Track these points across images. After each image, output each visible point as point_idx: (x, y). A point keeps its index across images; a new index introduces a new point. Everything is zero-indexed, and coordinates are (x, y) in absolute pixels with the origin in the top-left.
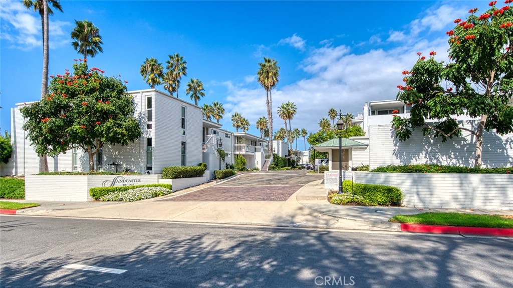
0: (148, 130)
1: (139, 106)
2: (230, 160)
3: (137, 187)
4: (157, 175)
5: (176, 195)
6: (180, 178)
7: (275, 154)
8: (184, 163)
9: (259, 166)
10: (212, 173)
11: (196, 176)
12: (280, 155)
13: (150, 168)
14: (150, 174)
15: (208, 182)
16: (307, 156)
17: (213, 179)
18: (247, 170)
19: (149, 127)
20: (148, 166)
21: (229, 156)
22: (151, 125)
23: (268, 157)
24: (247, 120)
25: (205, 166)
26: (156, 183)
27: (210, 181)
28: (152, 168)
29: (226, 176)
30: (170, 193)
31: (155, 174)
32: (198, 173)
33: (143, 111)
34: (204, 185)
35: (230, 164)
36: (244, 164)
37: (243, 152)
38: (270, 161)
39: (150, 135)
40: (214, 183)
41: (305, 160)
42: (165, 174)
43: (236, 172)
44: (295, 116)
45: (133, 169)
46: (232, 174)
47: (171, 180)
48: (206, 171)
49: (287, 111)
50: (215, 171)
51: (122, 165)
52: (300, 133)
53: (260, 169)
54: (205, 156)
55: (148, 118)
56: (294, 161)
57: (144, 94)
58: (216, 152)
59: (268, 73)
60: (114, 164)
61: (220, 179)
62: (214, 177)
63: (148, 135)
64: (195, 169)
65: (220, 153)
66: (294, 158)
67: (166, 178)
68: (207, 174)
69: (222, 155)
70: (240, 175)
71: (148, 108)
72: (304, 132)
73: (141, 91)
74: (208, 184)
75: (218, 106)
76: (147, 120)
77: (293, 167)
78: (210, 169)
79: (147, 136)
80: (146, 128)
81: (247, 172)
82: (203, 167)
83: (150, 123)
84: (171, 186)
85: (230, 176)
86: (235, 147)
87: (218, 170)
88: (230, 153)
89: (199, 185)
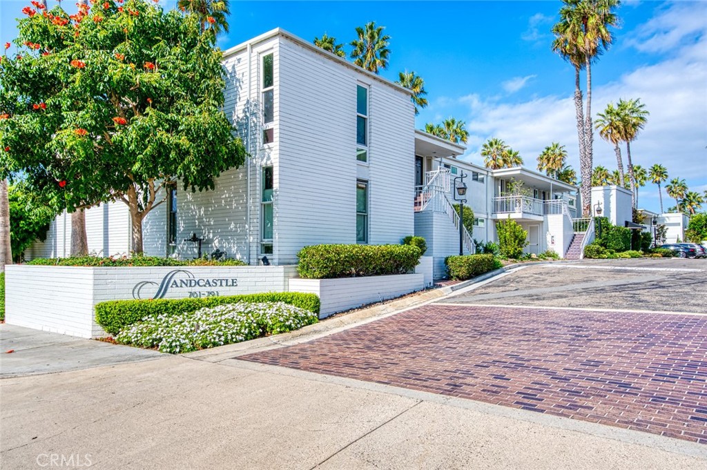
0: (266, 146)
1: (245, 86)
2: (484, 233)
3: (222, 302)
4: (281, 268)
5: (327, 329)
6: (350, 275)
7: (602, 218)
8: (363, 236)
9: (558, 248)
10: (440, 262)
11: (397, 273)
12: (613, 221)
13: (268, 249)
14: (268, 264)
15: (428, 289)
16: (679, 224)
17: (442, 280)
18: (529, 257)
19: (268, 136)
20: (266, 241)
21: (480, 224)
22: (271, 130)
23: (581, 226)
24: (517, 153)
25: (421, 244)
26: (279, 290)
27: (435, 286)
28: (274, 249)
29: (477, 271)
30: (310, 323)
31: (280, 264)
32: (400, 264)
33: (254, 95)
34: (416, 298)
35: (485, 243)
36: (521, 241)
37: (517, 215)
38: (587, 235)
39: (269, 158)
40: (446, 290)
41: (674, 234)
42: (305, 265)
43: (502, 262)
44: (641, 132)
45: (234, 250)
46: (493, 267)
47: (317, 282)
48: (422, 259)
49: (623, 120)
50: (447, 259)
51: (212, 241)
52: (647, 176)
53: (561, 255)
54: (421, 221)
55: (265, 115)
56: (647, 237)
57: (256, 50)
58: (450, 210)
59: (585, 19)
60: (195, 239)
61: (462, 279)
62: (445, 274)
63: (265, 161)
64: (391, 253)
65: (461, 214)
66: (648, 229)
67: (306, 277)
68: (426, 266)
69: (466, 220)
70: (513, 269)
71: (266, 86)
72: (659, 172)
73: (247, 43)
74: (427, 294)
75: (455, 127)
76: (262, 119)
77: (648, 251)
78: (435, 254)
79: (263, 163)
80: (261, 141)
81: (529, 262)
82: (414, 247)
83: (270, 126)
84: (318, 301)
85: (489, 271)
86: (496, 203)
87: (457, 255)
88: (486, 216)
89: (402, 296)
